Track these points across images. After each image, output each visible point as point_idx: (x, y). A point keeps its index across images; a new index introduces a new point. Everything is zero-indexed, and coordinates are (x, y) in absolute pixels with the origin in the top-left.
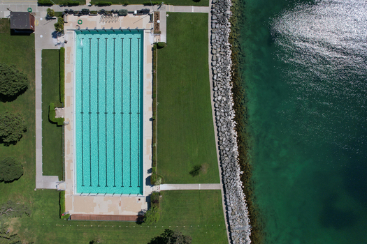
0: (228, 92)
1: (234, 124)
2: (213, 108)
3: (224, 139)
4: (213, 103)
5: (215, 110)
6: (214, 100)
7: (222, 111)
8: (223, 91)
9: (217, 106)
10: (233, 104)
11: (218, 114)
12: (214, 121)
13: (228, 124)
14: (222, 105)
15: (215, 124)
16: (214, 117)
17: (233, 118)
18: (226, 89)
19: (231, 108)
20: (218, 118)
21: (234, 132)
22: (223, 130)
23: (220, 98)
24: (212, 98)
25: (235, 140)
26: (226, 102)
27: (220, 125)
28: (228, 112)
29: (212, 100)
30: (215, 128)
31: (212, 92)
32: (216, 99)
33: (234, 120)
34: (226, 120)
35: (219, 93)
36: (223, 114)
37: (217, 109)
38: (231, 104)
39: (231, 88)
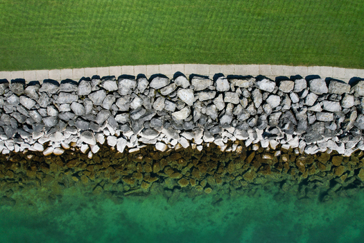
0: (207, 130)
1: (88, 144)
2: (149, 70)
4: (169, 70)
5: (141, 76)
6: (178, 74)
7: (136, 103)
8: (212, 112)
9: (156, 83)
10: (160, 147)
11: (127, 84)
12: (102, 71)
13: (90, 124)
14: (159, 105)
15: (90, 72)
16: (117, 71)
17: (112, 142)
18: (217, 122)
19: (148, 138)
20: (110, 85)
21: (59, 141)
22: (61, 99)
23: (186, 96)
24: (188, 69)
26: (169, 122)
27: (84, 89)
28: (130, 124)
29: (179, 67)
30: (75, 74)
31: (210, 70)
32: (181, 80)
33: (105, 147)
34: (102, 117)
35: (204, 96)
36: (122, 104)
37: (143, 84)
38: (163, 140)
39: (221, 143)
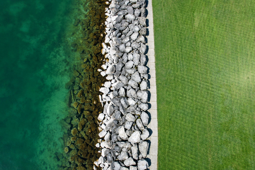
0: (110, 151)
1: (107, 69)
2: (154, 111)
3: (134, 37)
4: (154, 125)
5: (150, 106)
6: (150, 132)
7: (131, 102)
8: (123, 156)
9: (144, 116)
10: (101, 117)
11: (145, 96)
12: (153, 81)
14: (129, 118)
15: (153, 73)
16: (153, 90)
17: (107, 85)
18: (115, 159)
19: (108, 108)
20: (144, 85)
21: (110, 52)
22: (136, 55)
23: (135, 137)
24: (154, 139)
25: (110, 37)
26: (118, 124)
27: (142, 69)
28: (118, 97)
29: (155, 133)
30: (152, 64)
31: (154, 156)
32: (146, 134)
33: (104, 79)
34: (123, 79)
35: (134, 150)
37: (144, 107)
38: (106, 119)
39: (100, 162)
